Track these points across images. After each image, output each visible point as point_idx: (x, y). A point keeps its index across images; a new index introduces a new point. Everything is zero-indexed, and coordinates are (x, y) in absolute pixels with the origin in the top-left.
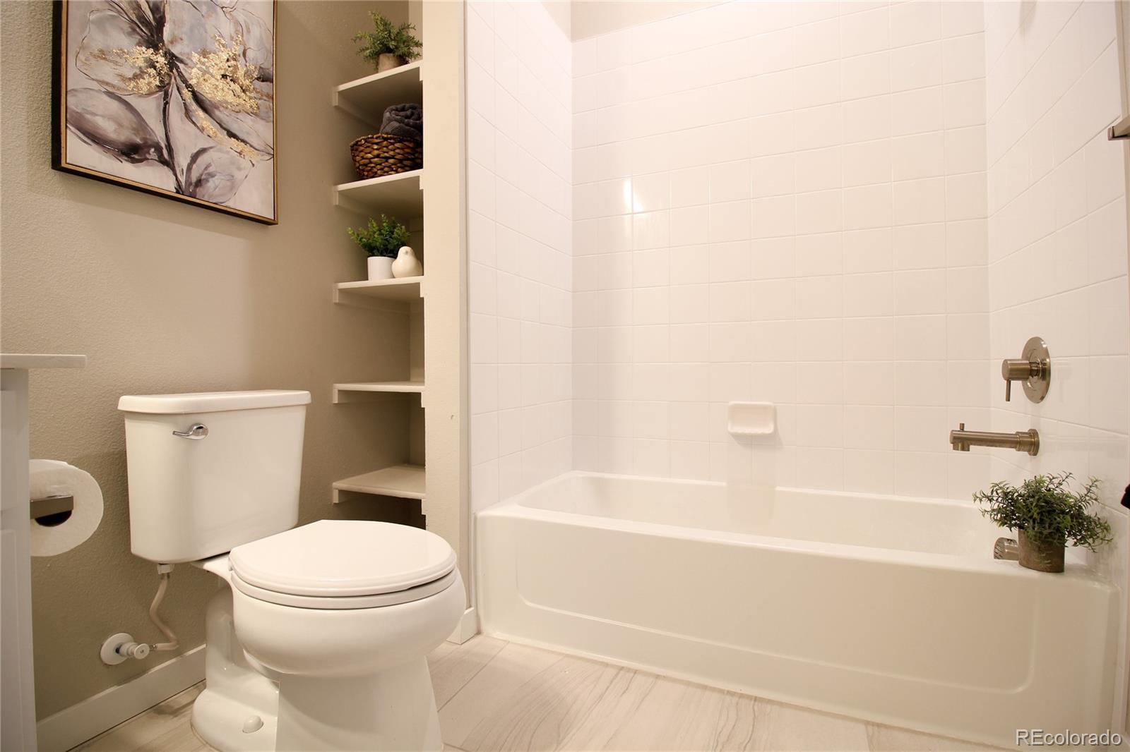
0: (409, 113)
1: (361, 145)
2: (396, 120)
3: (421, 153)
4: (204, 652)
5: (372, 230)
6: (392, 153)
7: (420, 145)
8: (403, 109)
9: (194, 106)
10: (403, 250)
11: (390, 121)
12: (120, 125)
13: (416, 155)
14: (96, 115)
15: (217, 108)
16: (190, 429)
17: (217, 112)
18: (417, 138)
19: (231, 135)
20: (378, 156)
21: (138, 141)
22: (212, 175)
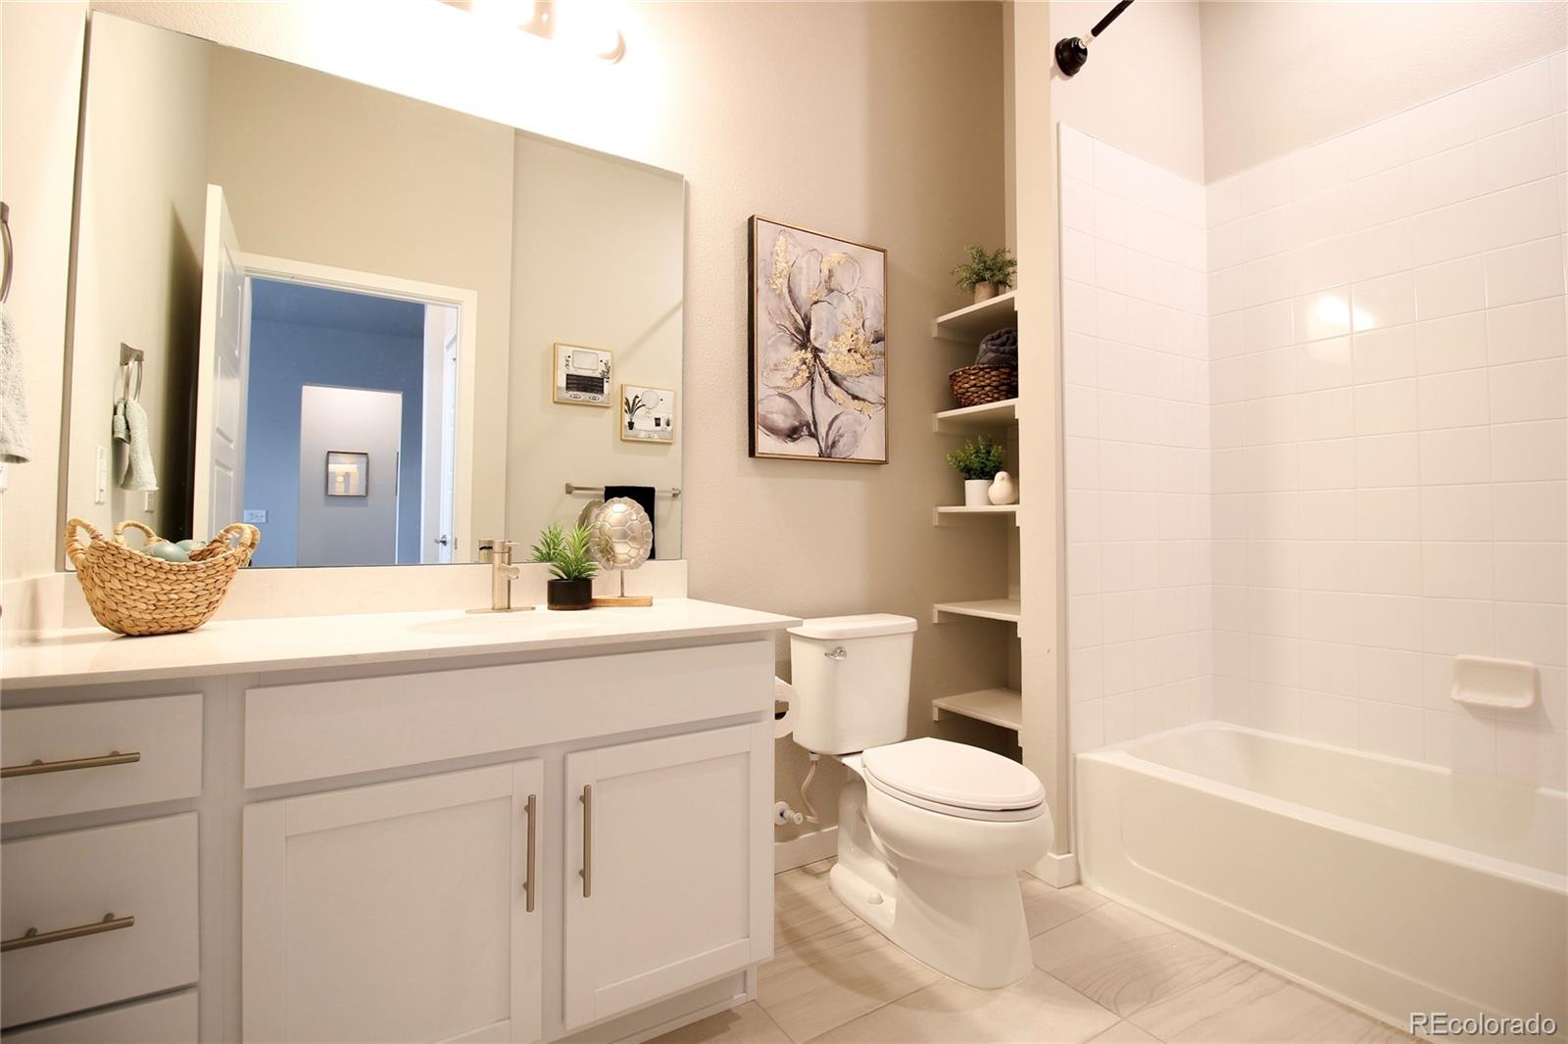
0: (1004, 338)
1: (959, 376)
2: (992, 351)
3: (1017, 376)
4: (836, 831)
5: (969, 454)
6: (988, 381)
7: (1015, 368)
8: (999, 336)
9: (830, 384)
10: (1000, 475)
11: (986, 352)
12: (786, 416)
13: (1012, 379)
14: (772, 413)
15: (845, 379)
16: (835, 652)
17: (845, 383)
18: (1013, 362)
19: (855, 397)
20: (975, 386)
21: (797, 424)
22: (842, 436)
